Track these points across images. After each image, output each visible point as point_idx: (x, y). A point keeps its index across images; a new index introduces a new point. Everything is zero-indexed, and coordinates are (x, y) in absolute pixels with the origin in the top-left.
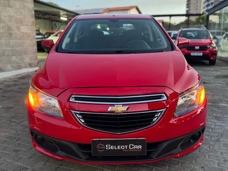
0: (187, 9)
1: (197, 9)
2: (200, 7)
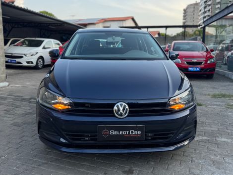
1: (194, 21)
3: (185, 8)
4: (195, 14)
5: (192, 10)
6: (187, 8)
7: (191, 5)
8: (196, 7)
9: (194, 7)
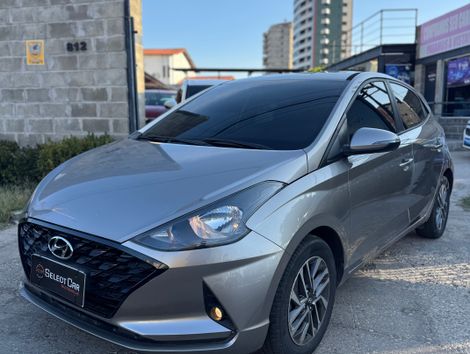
0: (265, 56)
1: (282, 56)
2: (288, 52)
3: (266, 30)
4: (285, 43)
5: (279, 35)
6: (270, 32)
7: (277, 26)
8: (286, 30)
9: (282, 31)
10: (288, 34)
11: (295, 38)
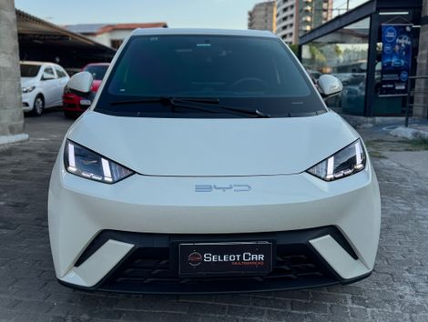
5: (263, 13)
6: (255, 10)
7: (261, 5)
8: (269, 8)
9: (266, 10)
10: (272, 12)
11: (277, 15)
